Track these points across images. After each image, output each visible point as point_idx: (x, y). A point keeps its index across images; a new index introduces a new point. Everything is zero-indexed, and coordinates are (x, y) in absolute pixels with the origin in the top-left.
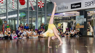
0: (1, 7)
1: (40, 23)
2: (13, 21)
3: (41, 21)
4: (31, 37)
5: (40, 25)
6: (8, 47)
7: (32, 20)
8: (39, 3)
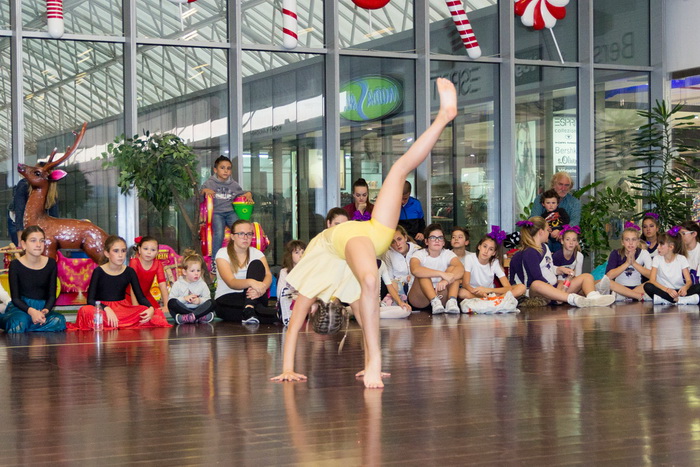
0: (185, 39)
1: (534, 168)
2: (288, 162)
3: (544, 155)
4: (452, 304)
5: (533, 196)
6: (243, 392)
7: (461, 144)
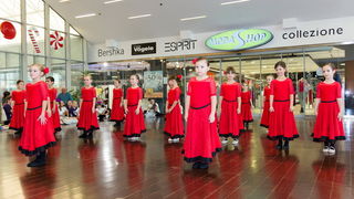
8: (52, 36)
